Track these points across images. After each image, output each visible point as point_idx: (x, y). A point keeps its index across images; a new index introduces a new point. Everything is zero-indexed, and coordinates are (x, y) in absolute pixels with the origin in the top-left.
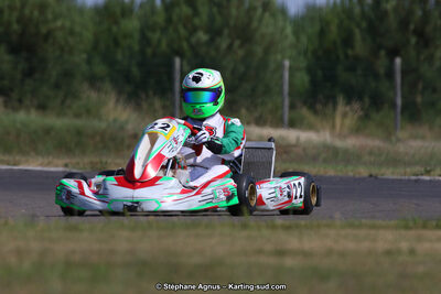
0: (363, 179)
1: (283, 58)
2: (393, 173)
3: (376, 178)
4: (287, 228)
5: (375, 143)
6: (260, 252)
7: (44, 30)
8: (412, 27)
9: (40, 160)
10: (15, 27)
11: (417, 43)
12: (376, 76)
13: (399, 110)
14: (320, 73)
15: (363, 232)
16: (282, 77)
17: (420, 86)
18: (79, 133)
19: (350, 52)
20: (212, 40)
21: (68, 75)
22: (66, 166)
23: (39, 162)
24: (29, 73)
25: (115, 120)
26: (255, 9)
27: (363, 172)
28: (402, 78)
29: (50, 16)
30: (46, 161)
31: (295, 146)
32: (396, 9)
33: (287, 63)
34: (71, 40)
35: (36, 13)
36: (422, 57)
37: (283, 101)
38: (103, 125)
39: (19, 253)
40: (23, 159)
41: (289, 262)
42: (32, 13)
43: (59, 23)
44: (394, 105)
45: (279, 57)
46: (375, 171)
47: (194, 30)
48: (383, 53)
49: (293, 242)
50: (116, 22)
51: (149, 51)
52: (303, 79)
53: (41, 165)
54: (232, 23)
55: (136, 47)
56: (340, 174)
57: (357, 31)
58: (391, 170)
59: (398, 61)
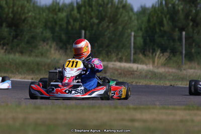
0: (168, 87)
1: (131, 31)
2: (181, 84)
3: (174, 86)
4: (135, 109)
5: (173, 70)
6: (123, 120)
7: (23, 17)
8: (190, 18)
9: (20, 76)
10: (11, 15)
11: (193, 25)
12: (174, 40)
13: (184, 55)
14: (148, 38)
15: (169, 111)
16: (130, 39)
17: (194, 44)
18: (38, 64)
19: (162, 28)
20: (100, 22)
21: (33, 37)
22: (32, 79)
23: (20, 77)
24: (16, 37)
25: (54, 59)
26: (119, 8)
27: (168, 84)
28: (186, 41)
29: (26, 11)
30: (23, 76)
31: (136, 71)
32: (183, 10)
33: (133, 34)
34: (35, 22)
35: (20, 9)
36: (195, 32)
37: (131, 51)
38: (49, 61)
39: (14, 119)
40: (13, 76)
41: (137, 124)
42: (17, 9)
43: (30, 14)
44: (181, 53)
45: (129, 31)
46: (173, 83)
47: (91, 18)
48: (177, 29)
49: (138, 115)
50: (56, 14)
51: (70, 27)
52: (140, 40)
53: (21, 78)
54: (108, 15)
55: (65, 26)
56: (157, 85)
57: (164, 19)
58: (180, 83)
59: (184, 33)
